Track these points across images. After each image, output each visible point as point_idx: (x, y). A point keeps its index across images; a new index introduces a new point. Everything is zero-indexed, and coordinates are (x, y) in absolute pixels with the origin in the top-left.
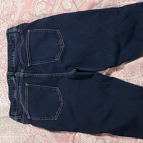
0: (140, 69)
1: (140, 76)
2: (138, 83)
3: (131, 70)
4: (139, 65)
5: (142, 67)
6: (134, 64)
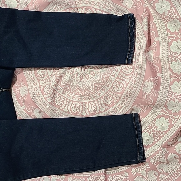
0: (98, 91)
1: (97, 99)
2: (94, 108)
3: (86, 91)
4: (96, 86)
5: (99, 87)
6: (89, 85)
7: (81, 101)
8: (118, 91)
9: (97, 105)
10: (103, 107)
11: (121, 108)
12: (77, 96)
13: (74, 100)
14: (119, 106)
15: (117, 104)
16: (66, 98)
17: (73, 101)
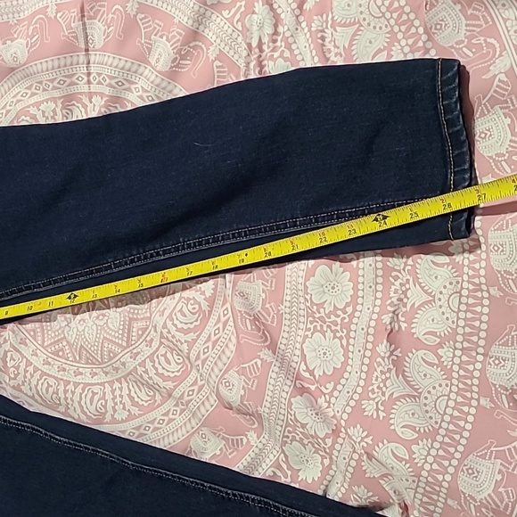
7: (65, 378)
8: (168, 371)
9: (109, 396)
10: (124, 408)
11: (171, 421)
12: (58, 359)
13: (46, 368)
14: (166, 414)
15: (162, 410)
16: (25, 360)
17: (44, 373)
